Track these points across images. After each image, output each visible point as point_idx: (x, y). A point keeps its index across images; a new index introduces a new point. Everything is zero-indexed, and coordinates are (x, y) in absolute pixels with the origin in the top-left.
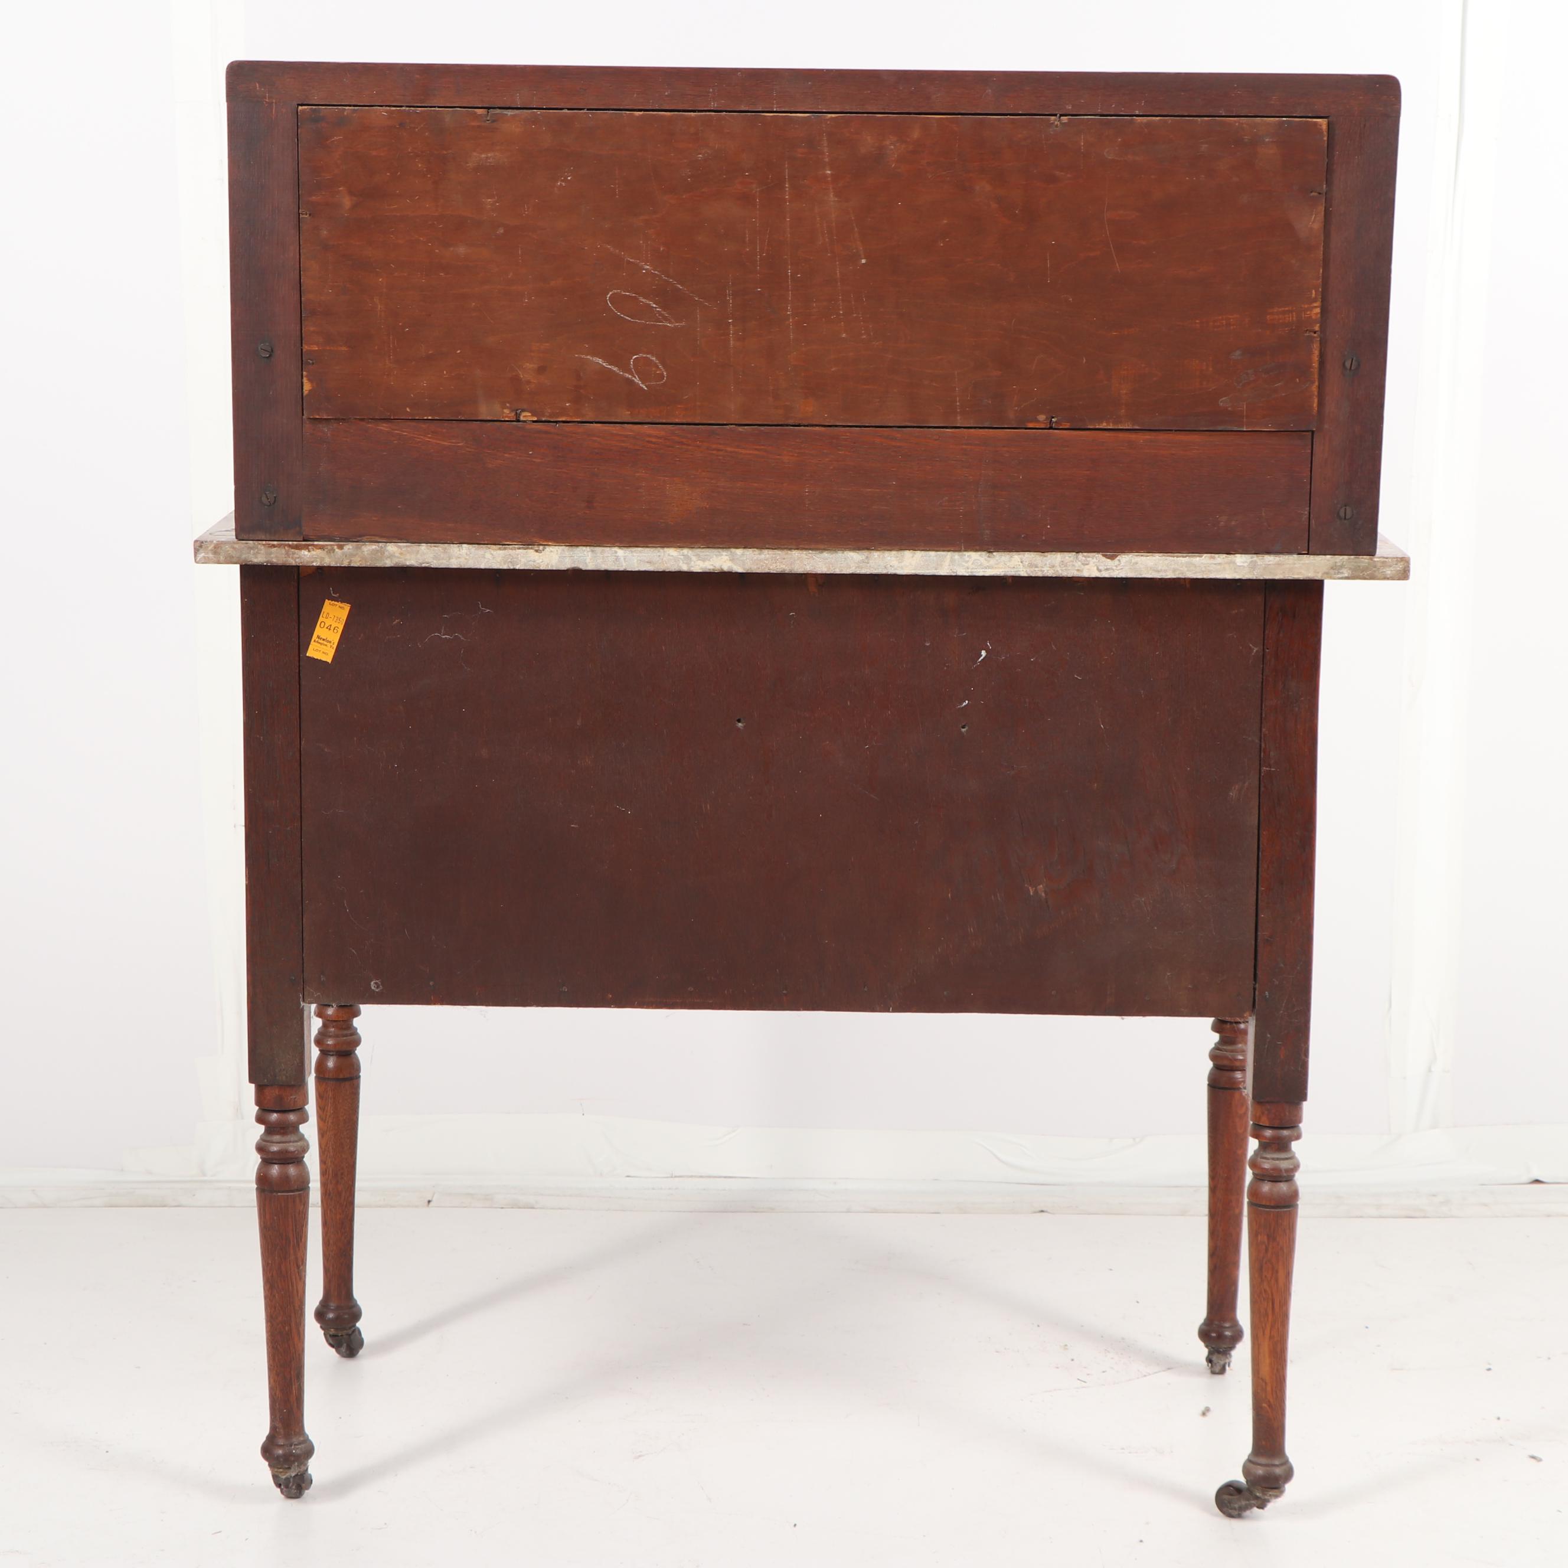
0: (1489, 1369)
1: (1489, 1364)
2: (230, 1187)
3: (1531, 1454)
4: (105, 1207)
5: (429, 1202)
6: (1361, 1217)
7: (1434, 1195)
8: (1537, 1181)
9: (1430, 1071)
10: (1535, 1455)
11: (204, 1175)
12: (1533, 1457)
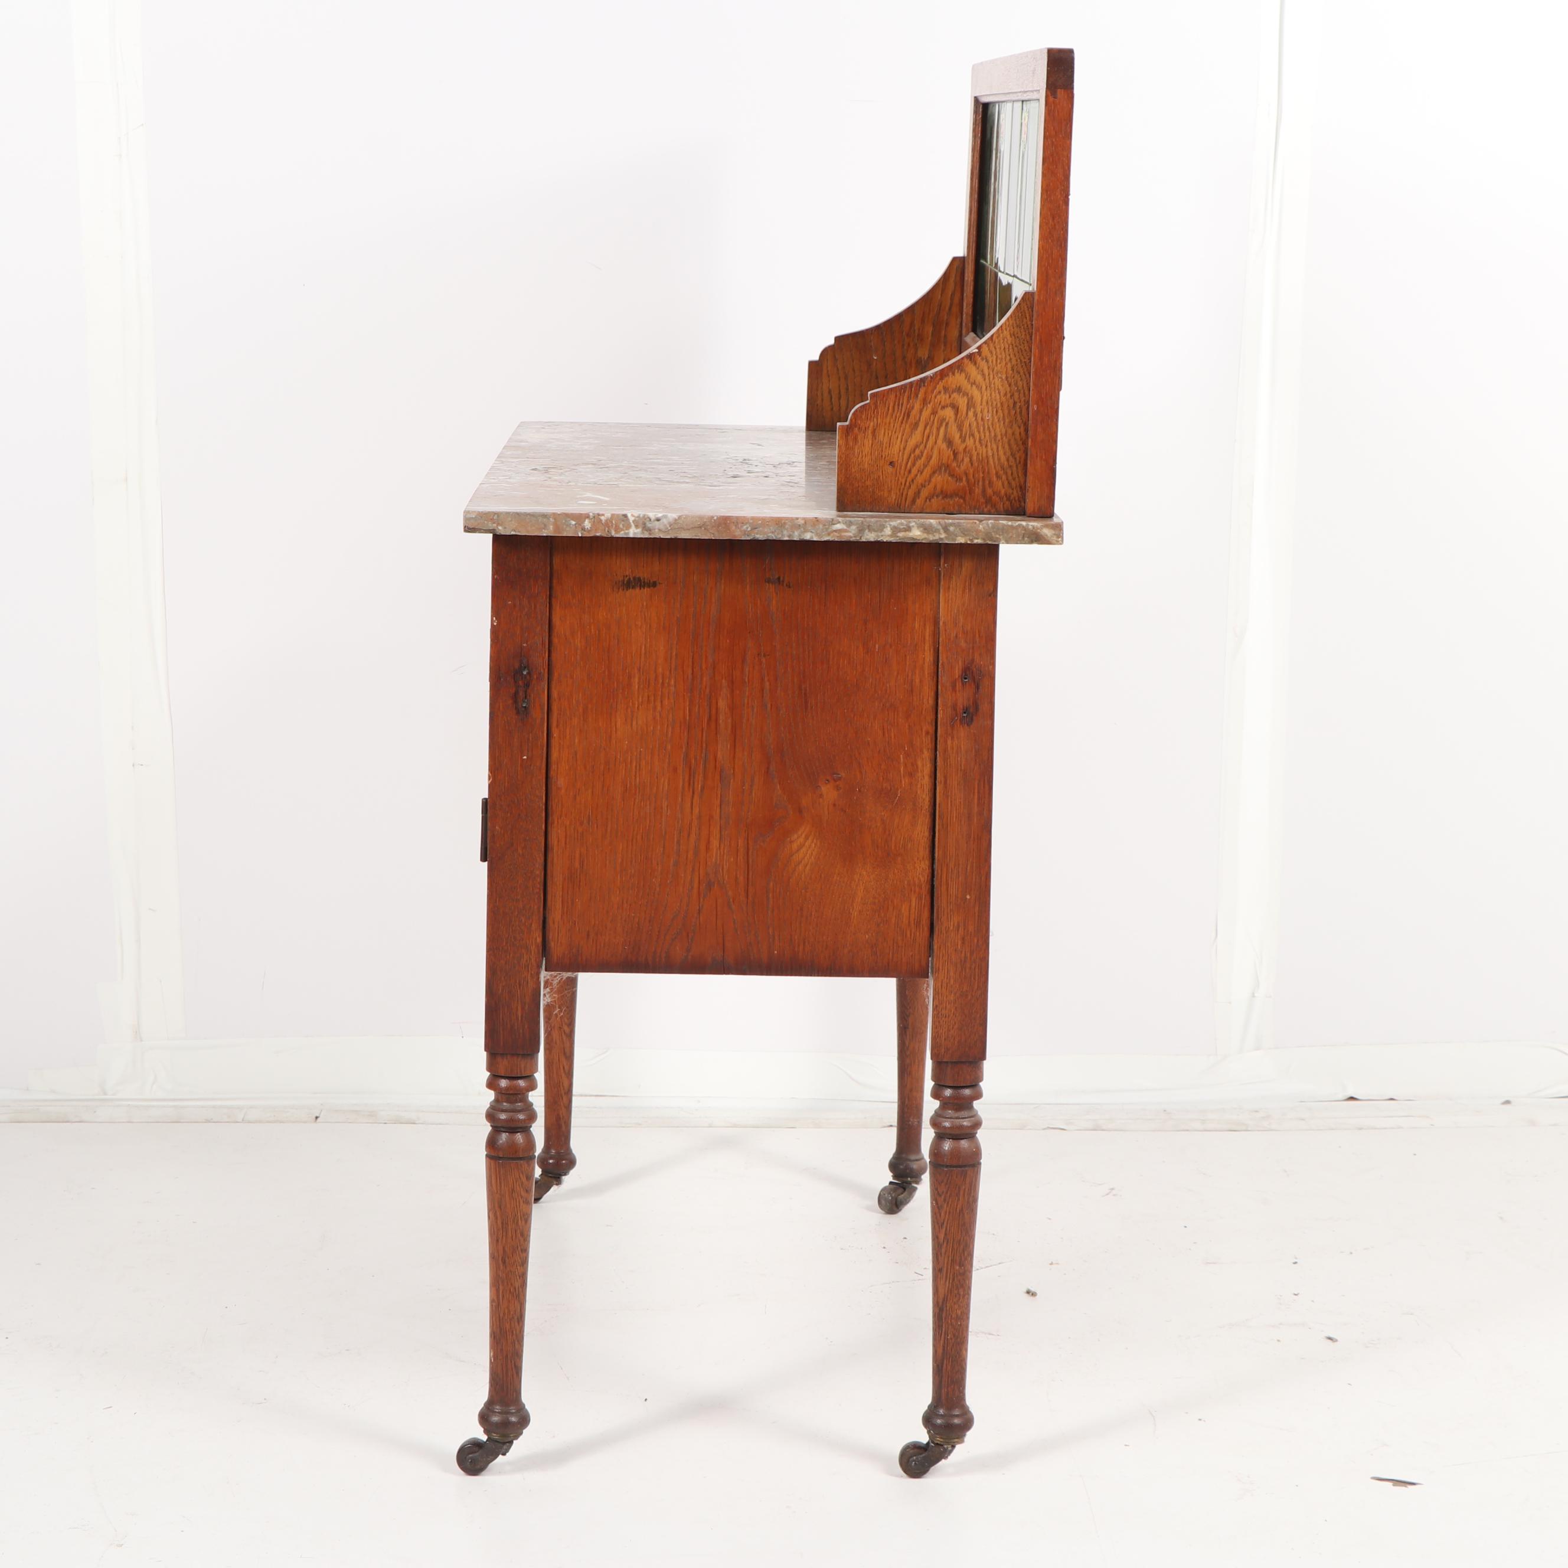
0: (1295, 1263)
1: (1296, 1258)
2: (129, 1105)
3: (1327, 1336)
4: (11, 1122)
5: (317, 1118)
6: (1188, 1130)
7: (1257, 1111)
8: (1352, 1098)
9: (1254, 996)
10: (1331, 1336)
11: (105, 1094)
12: (1330, 1338)
